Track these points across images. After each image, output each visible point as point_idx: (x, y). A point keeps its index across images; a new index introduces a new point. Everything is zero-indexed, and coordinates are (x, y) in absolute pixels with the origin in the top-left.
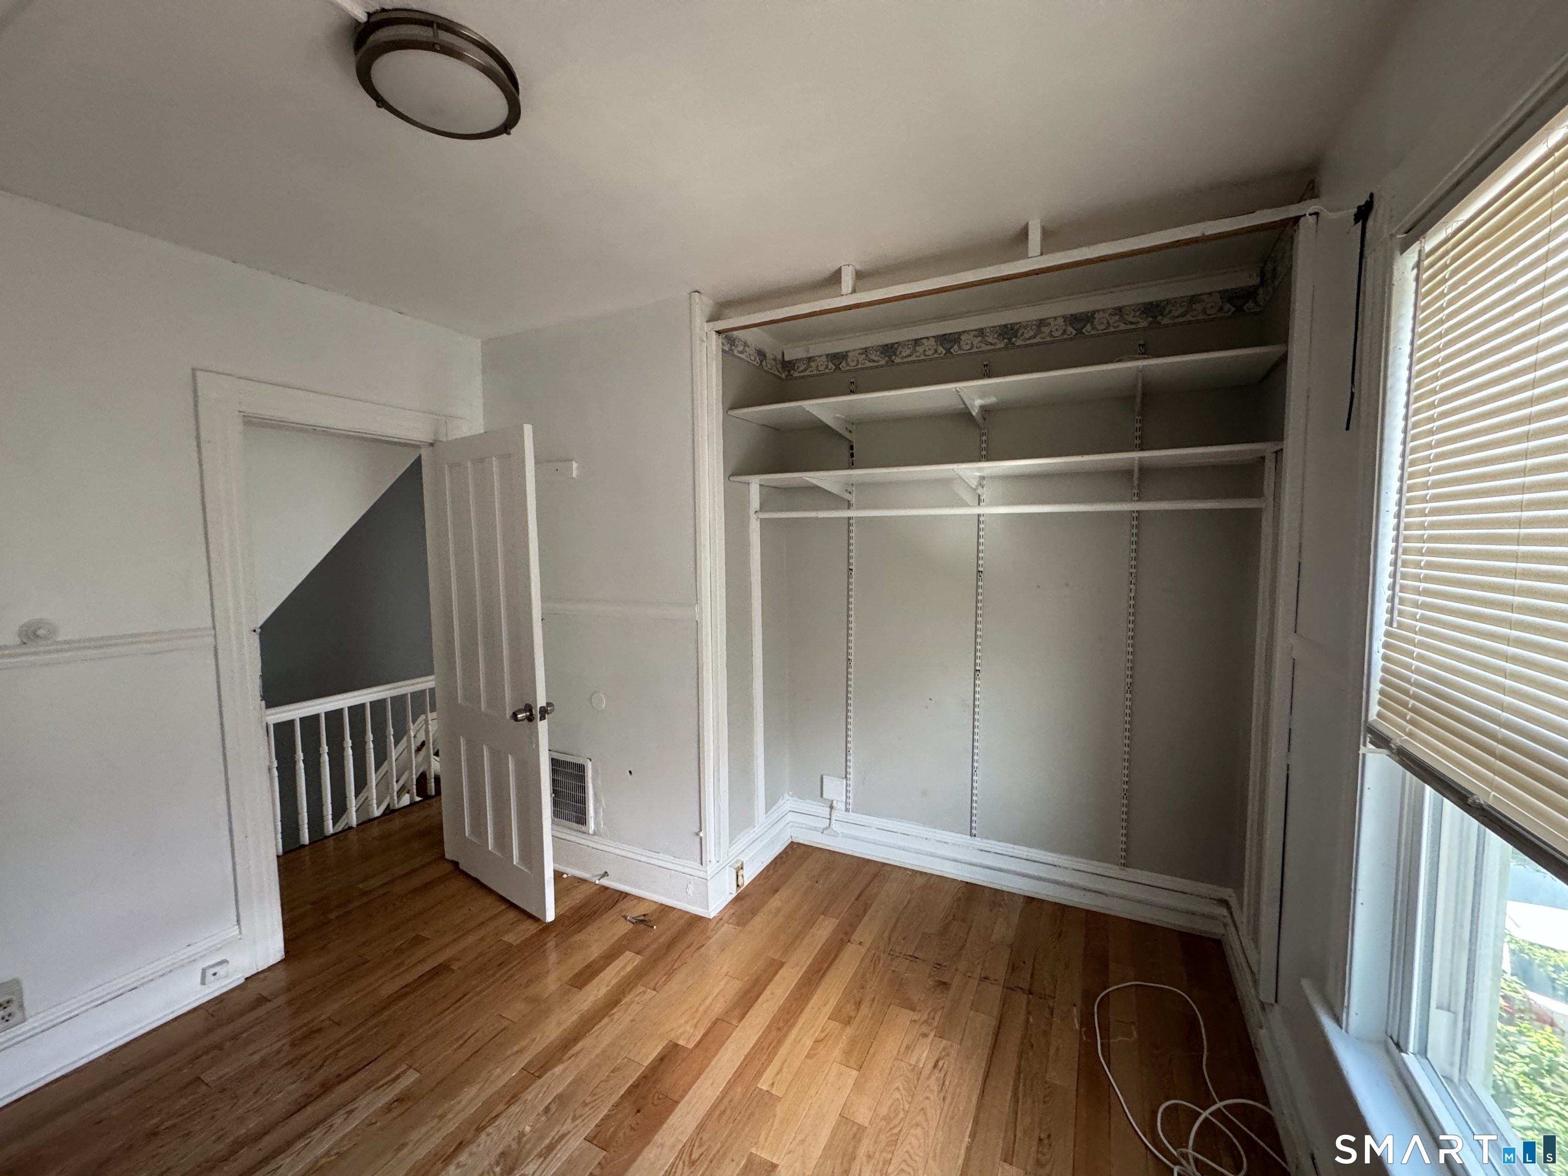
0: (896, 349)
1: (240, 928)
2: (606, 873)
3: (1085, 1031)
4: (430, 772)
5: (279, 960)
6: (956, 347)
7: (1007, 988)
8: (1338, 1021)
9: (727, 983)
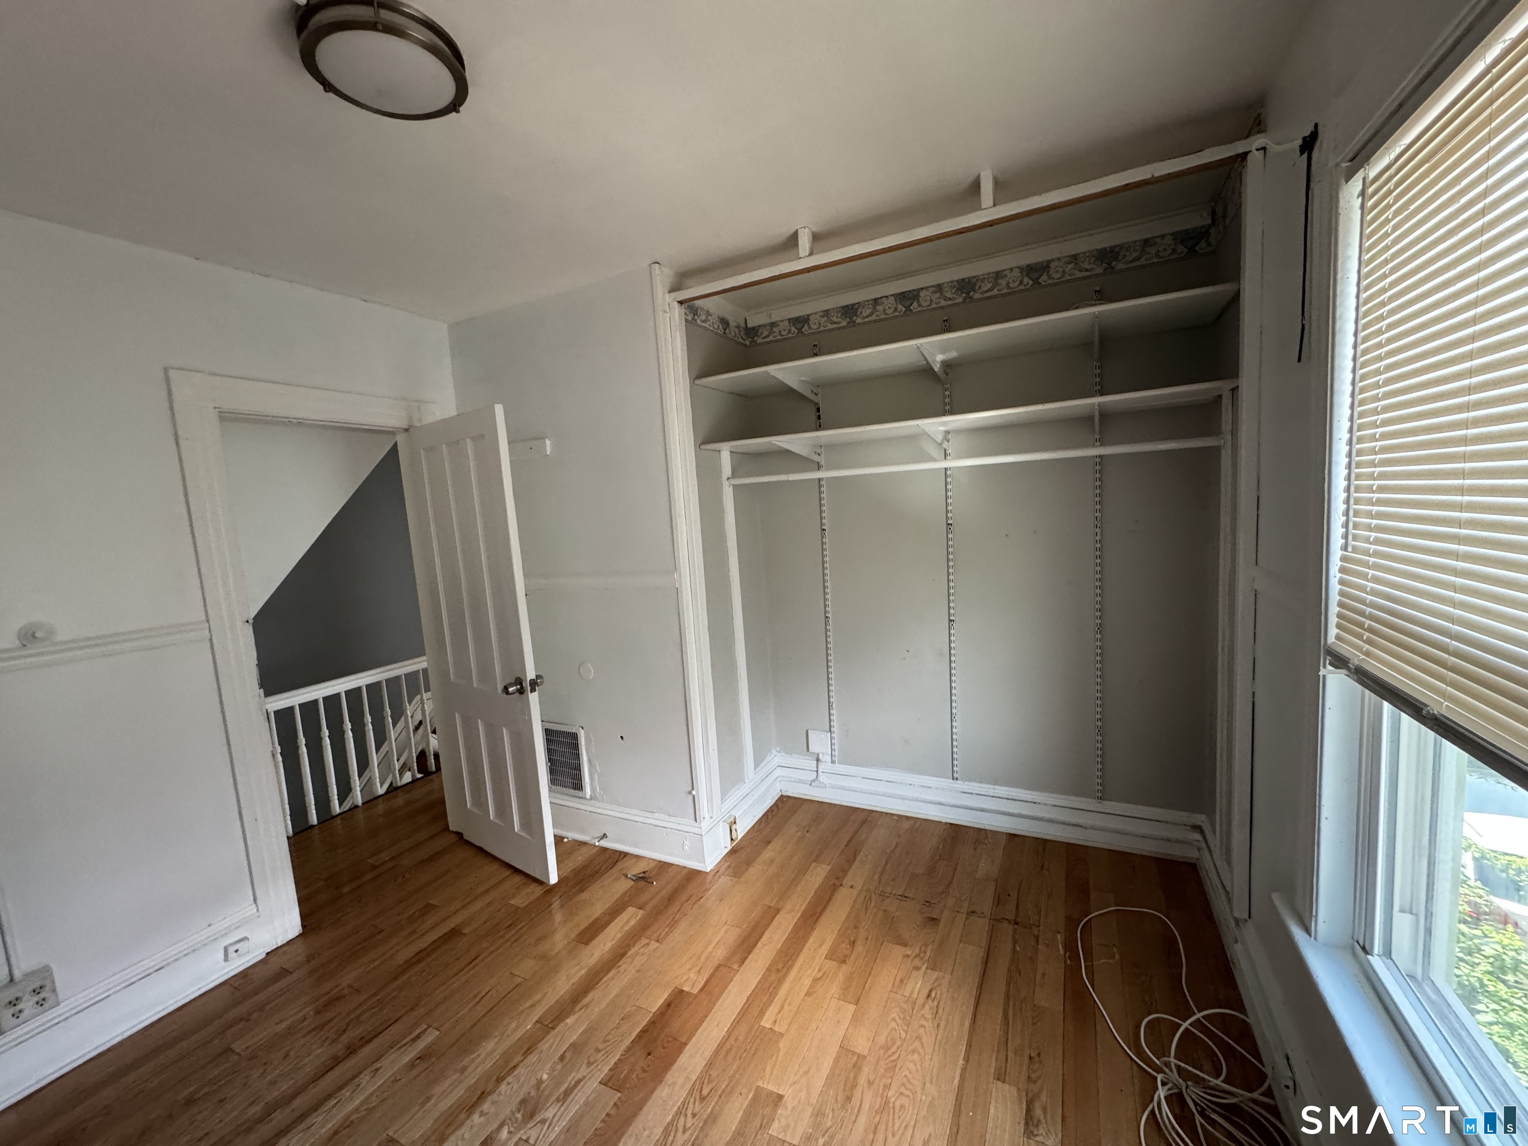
0: (857, 309)
1: (257, 906)
2: (605, 834)
3: (1069, 956)
4: (429, 750)
5: (297, 934)
6: (915, 304)
7: (994, 920)
8: (1307, 930)
9: (726, 932)
